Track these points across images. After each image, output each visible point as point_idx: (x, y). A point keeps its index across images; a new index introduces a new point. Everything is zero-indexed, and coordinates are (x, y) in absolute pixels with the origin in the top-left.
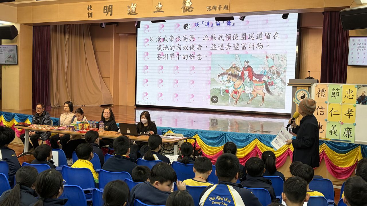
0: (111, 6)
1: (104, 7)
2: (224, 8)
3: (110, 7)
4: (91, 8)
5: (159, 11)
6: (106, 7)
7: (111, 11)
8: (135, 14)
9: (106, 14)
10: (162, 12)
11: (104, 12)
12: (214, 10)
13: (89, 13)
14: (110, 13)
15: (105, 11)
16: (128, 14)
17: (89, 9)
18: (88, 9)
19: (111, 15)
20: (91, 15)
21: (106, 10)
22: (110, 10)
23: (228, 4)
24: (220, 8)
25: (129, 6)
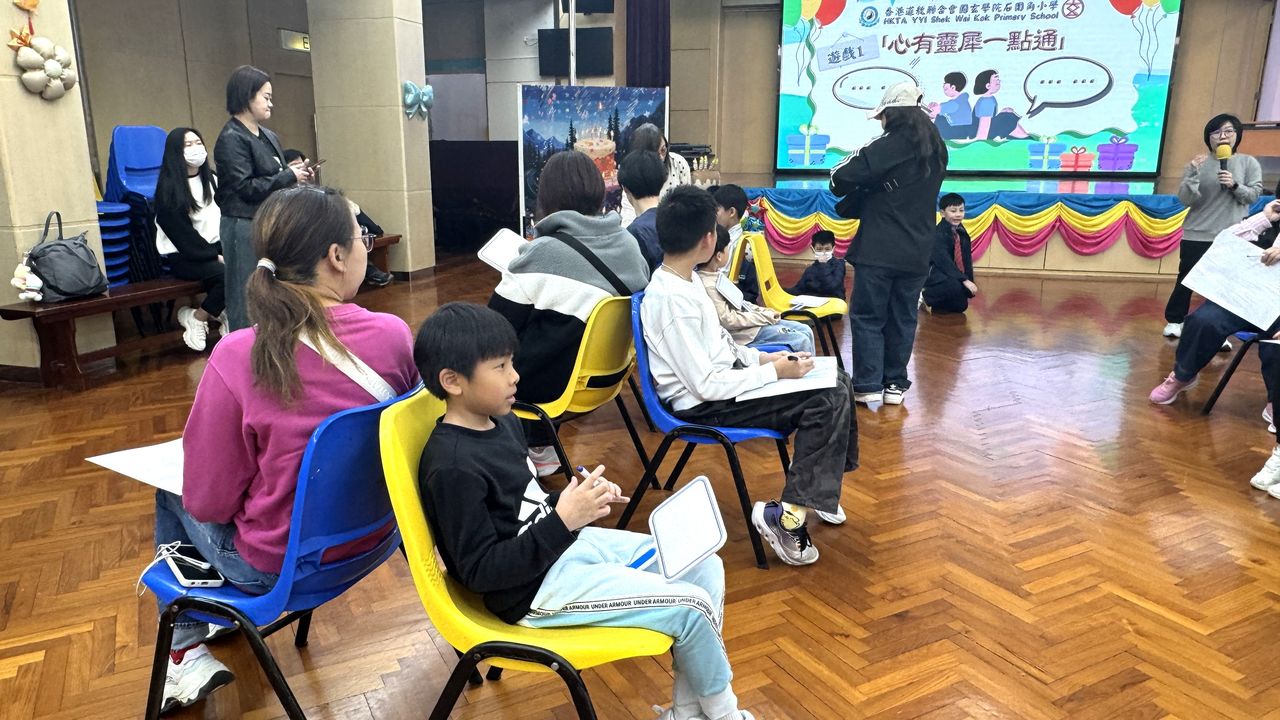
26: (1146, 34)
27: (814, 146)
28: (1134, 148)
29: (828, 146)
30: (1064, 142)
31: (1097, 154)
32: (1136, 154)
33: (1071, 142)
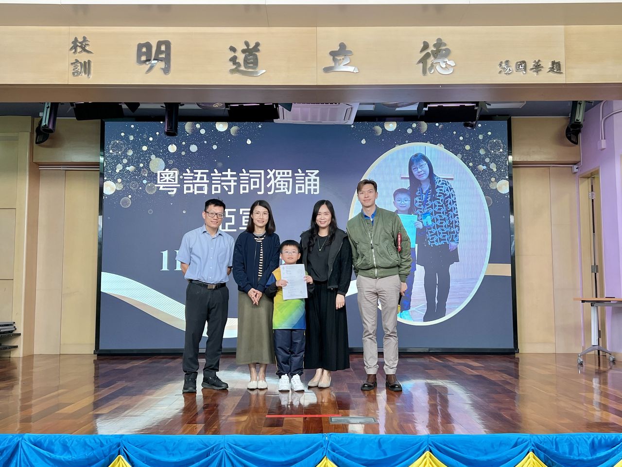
0: (168, 44)
1: (140, 46)
2: (552, 70)
3: (163, 48)
4: (87, 48)
6: (148, 46)
7: (167, 60)
9: (147, 66)
11: (139, 62)
13: (77, 61)
14: (161, 64)
15: (144, 58)
16: (232, 71)
17: (79, 49)
18: (75, 47)
19: (166, 70)
20: (87, 67)
21: (148, 54)
22: (163, 56)
23: (561, 59)
24: (538, 67)
25: (233, 49)
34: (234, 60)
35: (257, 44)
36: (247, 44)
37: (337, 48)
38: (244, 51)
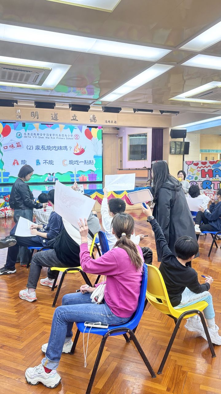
0: (38, 112)
1: (32, 112)
2: (115, 123)
5: (75, 120)
6: (33, 112)
8: (58, 120)
10: (77, 120)
11: (32, 116)
12: (109, 123)
14: (36, 117)
15: (32, 115)
16: (52, 119)
17: (17, 112)
19: (38, 118)
20: (20, 117)
21: (34, 114)
22: (37, 115)
23: (116, 121)
24: (112, 122)
25: (52, 114)
26: (95, 145)
27: (4, 176)
28: (96, 175)
29: (9, 176)
30: (79, 174)
31: (88, 177)
32: (97, 177)
33: (81, 173)
34: (52, 117)
35: (57, 113)
36: (55, 113)
37: (74, 115)
38: (54, 115)
